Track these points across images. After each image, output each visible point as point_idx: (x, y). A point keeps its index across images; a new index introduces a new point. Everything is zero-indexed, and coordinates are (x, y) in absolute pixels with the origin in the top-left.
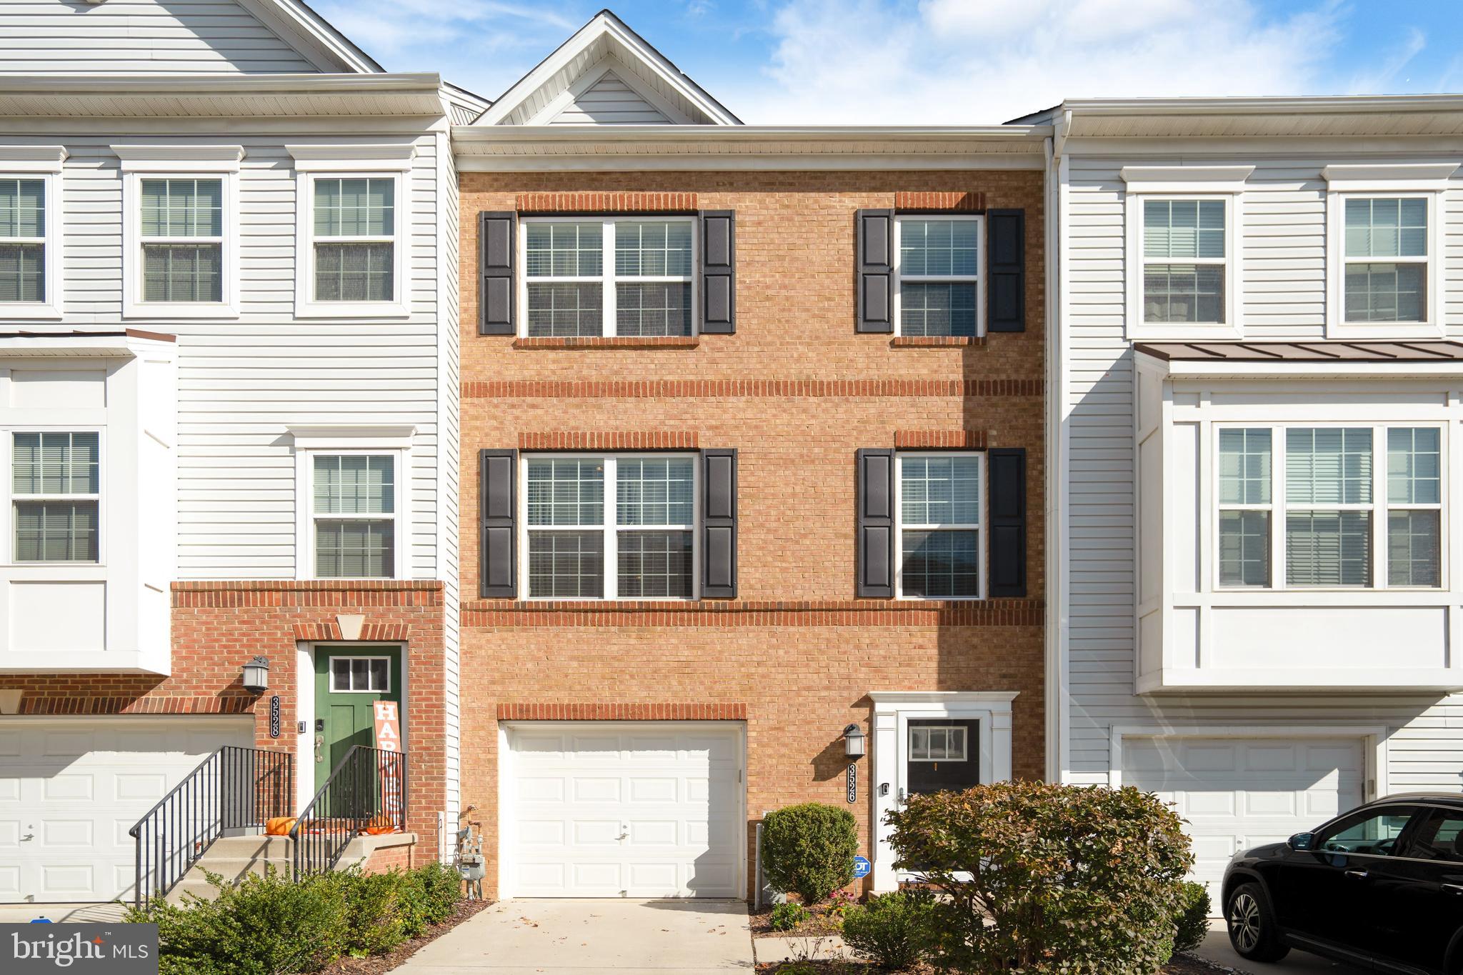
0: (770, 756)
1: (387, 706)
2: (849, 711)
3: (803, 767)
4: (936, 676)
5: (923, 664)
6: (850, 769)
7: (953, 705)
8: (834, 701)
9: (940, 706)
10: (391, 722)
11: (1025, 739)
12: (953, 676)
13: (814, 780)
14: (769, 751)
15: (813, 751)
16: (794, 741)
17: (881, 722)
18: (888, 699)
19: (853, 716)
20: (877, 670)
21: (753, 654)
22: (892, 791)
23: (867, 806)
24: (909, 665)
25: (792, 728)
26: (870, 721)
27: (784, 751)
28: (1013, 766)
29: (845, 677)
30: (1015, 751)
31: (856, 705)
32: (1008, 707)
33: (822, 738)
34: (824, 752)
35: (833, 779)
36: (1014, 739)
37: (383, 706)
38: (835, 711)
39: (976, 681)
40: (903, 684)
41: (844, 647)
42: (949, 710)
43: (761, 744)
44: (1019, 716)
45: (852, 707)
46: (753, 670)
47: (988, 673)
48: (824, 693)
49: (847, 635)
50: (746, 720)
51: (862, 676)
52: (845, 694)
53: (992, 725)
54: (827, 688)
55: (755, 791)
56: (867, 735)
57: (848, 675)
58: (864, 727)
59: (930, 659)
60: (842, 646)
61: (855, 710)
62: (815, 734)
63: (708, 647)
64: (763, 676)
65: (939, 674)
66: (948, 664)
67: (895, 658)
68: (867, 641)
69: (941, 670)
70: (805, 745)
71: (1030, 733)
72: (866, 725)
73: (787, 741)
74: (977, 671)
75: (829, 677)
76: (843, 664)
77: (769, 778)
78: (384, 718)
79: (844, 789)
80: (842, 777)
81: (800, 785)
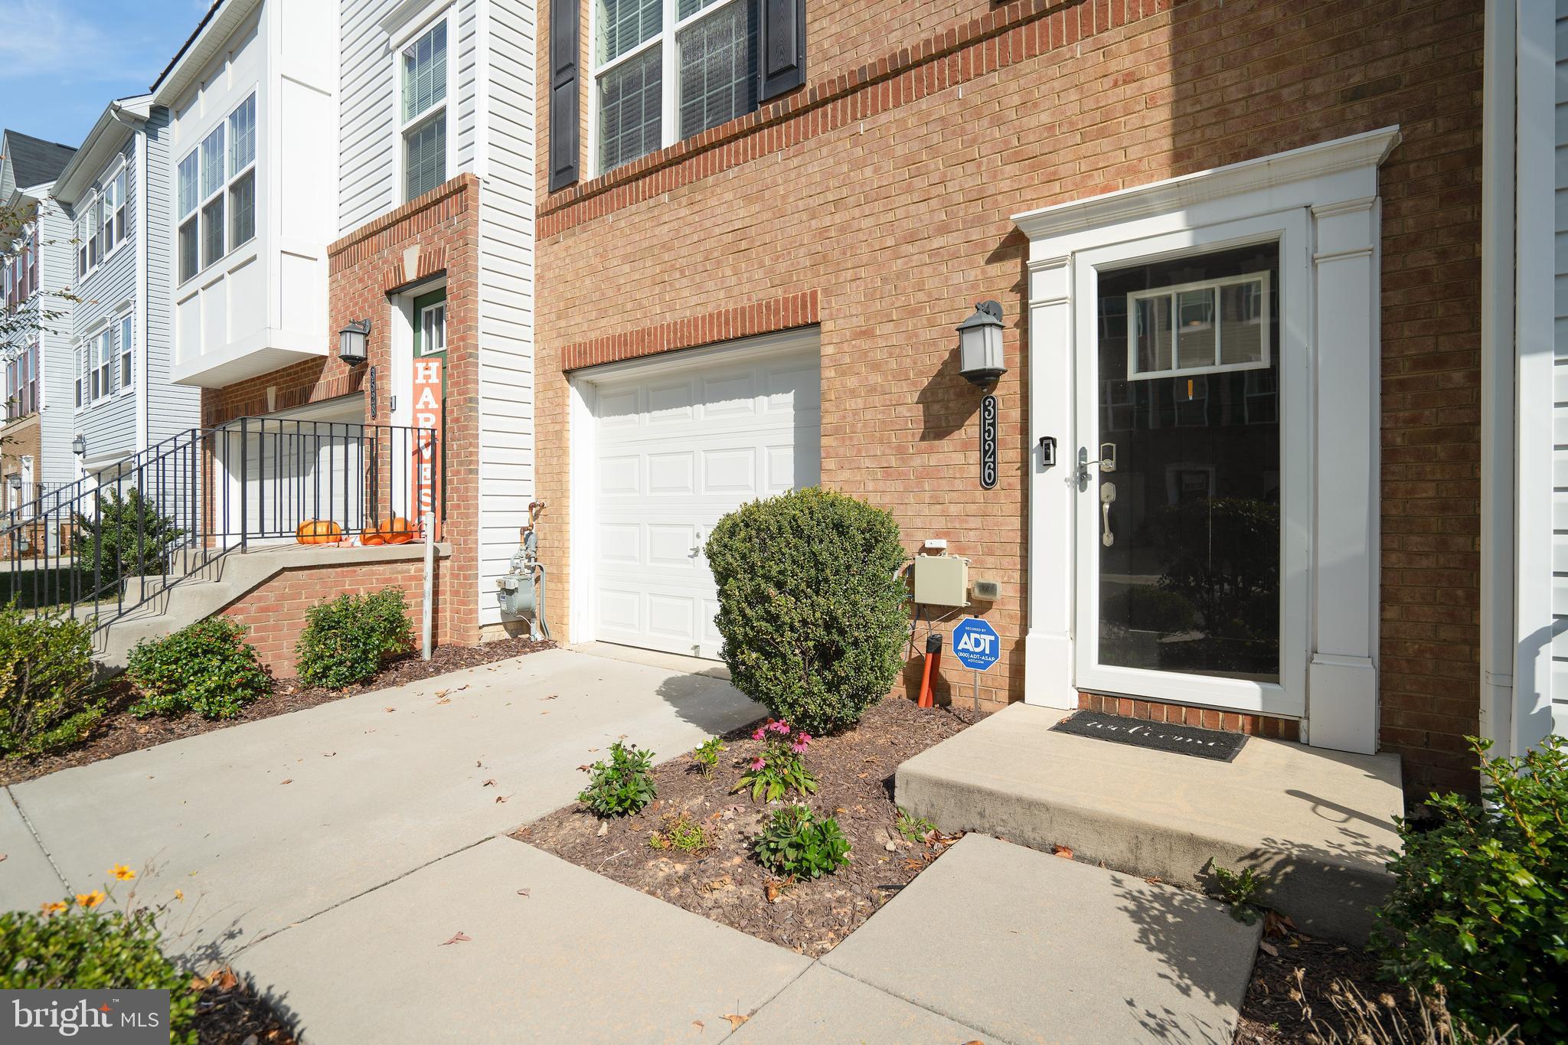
0: (853, 393)
1: (430, 364)
2: (983, 272)
3: (903, 411)
4: (1166, 144)
5: (1134, 120)
6: (986, 409)
7: (1207, 213)
8: (955, 256)
9: (1175, 220)
10: (432, 386)
11: (1425, 275)
12: (1208, 132)
13: (923, 438)
14: (852, 382)
15: (921, 373)
16: (891, 355)
17: (1042, 286)
18: (1058, 225)
19: (989, 280)
20: (1033, 161)
21: (828, 189)
22: (1064, 455)
23: (1018, 494)
24: (1102, 134)
25: (889, 328)
26: (1023, 288)
27: (877, 378)
28: (1386, 366)
29: (975, 195)
30: (1391, 320)
31: (997, 257)
32: (1366, 183)
33: (935, 344)
34: (940, 374)
35: (956, 435)
36: (1389, 282)
37: (424, 364)
38: (958, 278)
39: (1273, 130)
40: (1091, 183)
41: (973, 127)
42: (1195, 228)
43: (843, 371)
44: (1407, 205)
45: (989, 261)
46: (827, 221)
47: (1305, 98)
48: (936, 243)
49: (977, 100)
50: (817, 324)
51: (1005, 185)
52: (975, 234)
53: (1315, 249)
54: (943, 229)
55: (832, 466)
56: (1016, 325)
57: (981, 191)
58: (1010, 303)
59: (1151, 103)
60: (968, 126)
61: (995, 269)
62: (926, 335)
63: (767, 194)
64: (843, 230)
65: (1175, 135)
66: (1199, 102)
67: (1071, 123)
68: (1016, 100)
69: (1182, 123)
70: (907, 362)
71: (1443, 255)
72: (1015, 298)
73: (878, 355)
74: (1275, 100)
75: (947, 206)
76: (970, 168)
77: (851, 439)
78: (424, 381)
79: (975, 456)
80: (971, 429)
81: (901, 451)
